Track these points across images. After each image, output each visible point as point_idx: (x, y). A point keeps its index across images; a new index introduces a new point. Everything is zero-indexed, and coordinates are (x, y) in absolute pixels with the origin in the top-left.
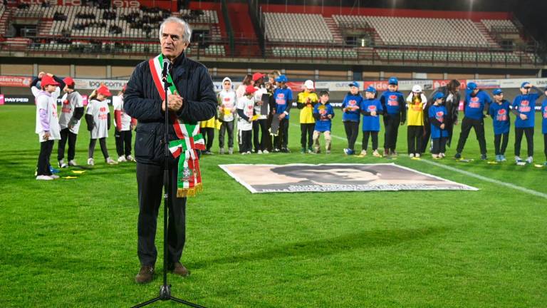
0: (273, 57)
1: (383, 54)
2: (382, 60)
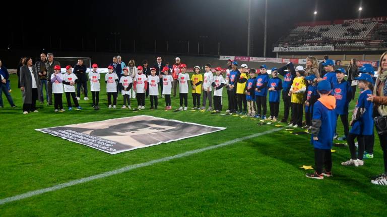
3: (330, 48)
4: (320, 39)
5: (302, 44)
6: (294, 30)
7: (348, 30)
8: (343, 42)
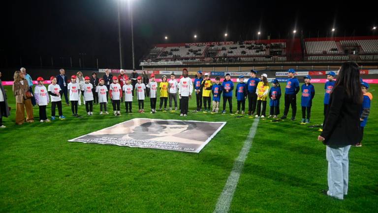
0: (308, 61)
1: (362, 57)
2: (362, 60)
3: (180, 63)
4: (172, 56)
5: (160, 60)
6: (152, 50)
7: (189, 51)
8: (187, 59)
